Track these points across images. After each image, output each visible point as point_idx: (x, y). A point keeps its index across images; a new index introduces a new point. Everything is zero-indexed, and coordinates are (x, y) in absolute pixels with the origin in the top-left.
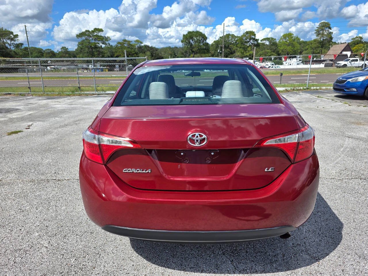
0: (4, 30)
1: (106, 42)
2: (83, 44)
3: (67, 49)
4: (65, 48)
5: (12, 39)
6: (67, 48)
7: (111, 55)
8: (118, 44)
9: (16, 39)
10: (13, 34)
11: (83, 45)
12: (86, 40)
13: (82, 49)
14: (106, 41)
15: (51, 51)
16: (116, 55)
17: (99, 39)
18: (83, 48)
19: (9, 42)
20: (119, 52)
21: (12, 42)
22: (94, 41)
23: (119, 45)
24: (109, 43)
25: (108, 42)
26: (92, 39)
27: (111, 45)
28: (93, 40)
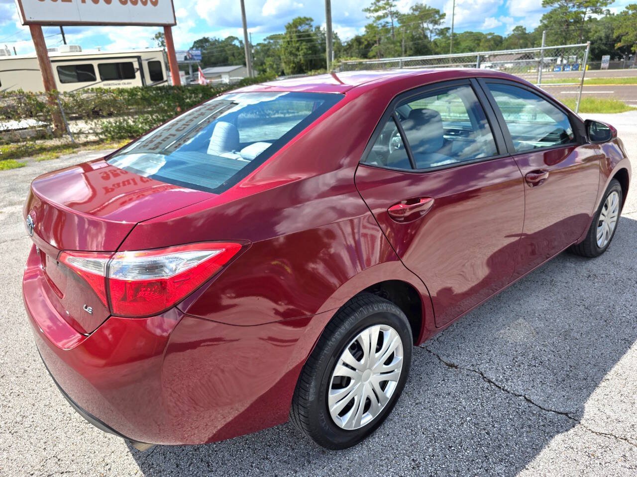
0: (427, 8)
1: (602, 8)
2: (551, 17)
3: (525, 29)
4: (520, 29)
5: (435, 22)
6: (523, 27)
7: (606, 35)
8: (627, 10)
9: (442, 21)
10: (439, 14)
11: (552, 19)
12: (559, 10)
13: (548, 27)
14: (602, 6)
15: (493, 36)
16: (618, 34)
17: (587, 4)
18: (549, 25)
19: (431, 26)
20: (627, 26)
21: (436, 26)
22: (577, 8)
23: (630, 12)
24: (608, 10)
25: (607, 8)
26: (574, 6)
27: (611, 13)
28: (576, 6)
